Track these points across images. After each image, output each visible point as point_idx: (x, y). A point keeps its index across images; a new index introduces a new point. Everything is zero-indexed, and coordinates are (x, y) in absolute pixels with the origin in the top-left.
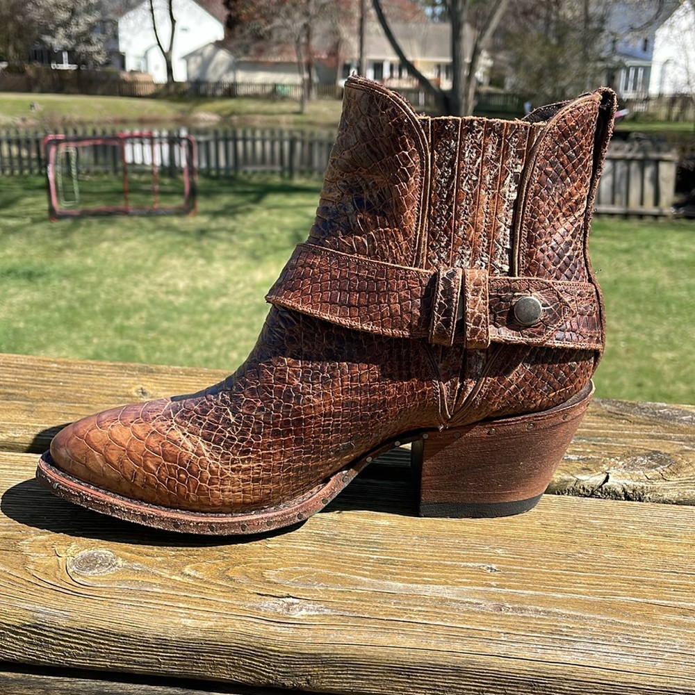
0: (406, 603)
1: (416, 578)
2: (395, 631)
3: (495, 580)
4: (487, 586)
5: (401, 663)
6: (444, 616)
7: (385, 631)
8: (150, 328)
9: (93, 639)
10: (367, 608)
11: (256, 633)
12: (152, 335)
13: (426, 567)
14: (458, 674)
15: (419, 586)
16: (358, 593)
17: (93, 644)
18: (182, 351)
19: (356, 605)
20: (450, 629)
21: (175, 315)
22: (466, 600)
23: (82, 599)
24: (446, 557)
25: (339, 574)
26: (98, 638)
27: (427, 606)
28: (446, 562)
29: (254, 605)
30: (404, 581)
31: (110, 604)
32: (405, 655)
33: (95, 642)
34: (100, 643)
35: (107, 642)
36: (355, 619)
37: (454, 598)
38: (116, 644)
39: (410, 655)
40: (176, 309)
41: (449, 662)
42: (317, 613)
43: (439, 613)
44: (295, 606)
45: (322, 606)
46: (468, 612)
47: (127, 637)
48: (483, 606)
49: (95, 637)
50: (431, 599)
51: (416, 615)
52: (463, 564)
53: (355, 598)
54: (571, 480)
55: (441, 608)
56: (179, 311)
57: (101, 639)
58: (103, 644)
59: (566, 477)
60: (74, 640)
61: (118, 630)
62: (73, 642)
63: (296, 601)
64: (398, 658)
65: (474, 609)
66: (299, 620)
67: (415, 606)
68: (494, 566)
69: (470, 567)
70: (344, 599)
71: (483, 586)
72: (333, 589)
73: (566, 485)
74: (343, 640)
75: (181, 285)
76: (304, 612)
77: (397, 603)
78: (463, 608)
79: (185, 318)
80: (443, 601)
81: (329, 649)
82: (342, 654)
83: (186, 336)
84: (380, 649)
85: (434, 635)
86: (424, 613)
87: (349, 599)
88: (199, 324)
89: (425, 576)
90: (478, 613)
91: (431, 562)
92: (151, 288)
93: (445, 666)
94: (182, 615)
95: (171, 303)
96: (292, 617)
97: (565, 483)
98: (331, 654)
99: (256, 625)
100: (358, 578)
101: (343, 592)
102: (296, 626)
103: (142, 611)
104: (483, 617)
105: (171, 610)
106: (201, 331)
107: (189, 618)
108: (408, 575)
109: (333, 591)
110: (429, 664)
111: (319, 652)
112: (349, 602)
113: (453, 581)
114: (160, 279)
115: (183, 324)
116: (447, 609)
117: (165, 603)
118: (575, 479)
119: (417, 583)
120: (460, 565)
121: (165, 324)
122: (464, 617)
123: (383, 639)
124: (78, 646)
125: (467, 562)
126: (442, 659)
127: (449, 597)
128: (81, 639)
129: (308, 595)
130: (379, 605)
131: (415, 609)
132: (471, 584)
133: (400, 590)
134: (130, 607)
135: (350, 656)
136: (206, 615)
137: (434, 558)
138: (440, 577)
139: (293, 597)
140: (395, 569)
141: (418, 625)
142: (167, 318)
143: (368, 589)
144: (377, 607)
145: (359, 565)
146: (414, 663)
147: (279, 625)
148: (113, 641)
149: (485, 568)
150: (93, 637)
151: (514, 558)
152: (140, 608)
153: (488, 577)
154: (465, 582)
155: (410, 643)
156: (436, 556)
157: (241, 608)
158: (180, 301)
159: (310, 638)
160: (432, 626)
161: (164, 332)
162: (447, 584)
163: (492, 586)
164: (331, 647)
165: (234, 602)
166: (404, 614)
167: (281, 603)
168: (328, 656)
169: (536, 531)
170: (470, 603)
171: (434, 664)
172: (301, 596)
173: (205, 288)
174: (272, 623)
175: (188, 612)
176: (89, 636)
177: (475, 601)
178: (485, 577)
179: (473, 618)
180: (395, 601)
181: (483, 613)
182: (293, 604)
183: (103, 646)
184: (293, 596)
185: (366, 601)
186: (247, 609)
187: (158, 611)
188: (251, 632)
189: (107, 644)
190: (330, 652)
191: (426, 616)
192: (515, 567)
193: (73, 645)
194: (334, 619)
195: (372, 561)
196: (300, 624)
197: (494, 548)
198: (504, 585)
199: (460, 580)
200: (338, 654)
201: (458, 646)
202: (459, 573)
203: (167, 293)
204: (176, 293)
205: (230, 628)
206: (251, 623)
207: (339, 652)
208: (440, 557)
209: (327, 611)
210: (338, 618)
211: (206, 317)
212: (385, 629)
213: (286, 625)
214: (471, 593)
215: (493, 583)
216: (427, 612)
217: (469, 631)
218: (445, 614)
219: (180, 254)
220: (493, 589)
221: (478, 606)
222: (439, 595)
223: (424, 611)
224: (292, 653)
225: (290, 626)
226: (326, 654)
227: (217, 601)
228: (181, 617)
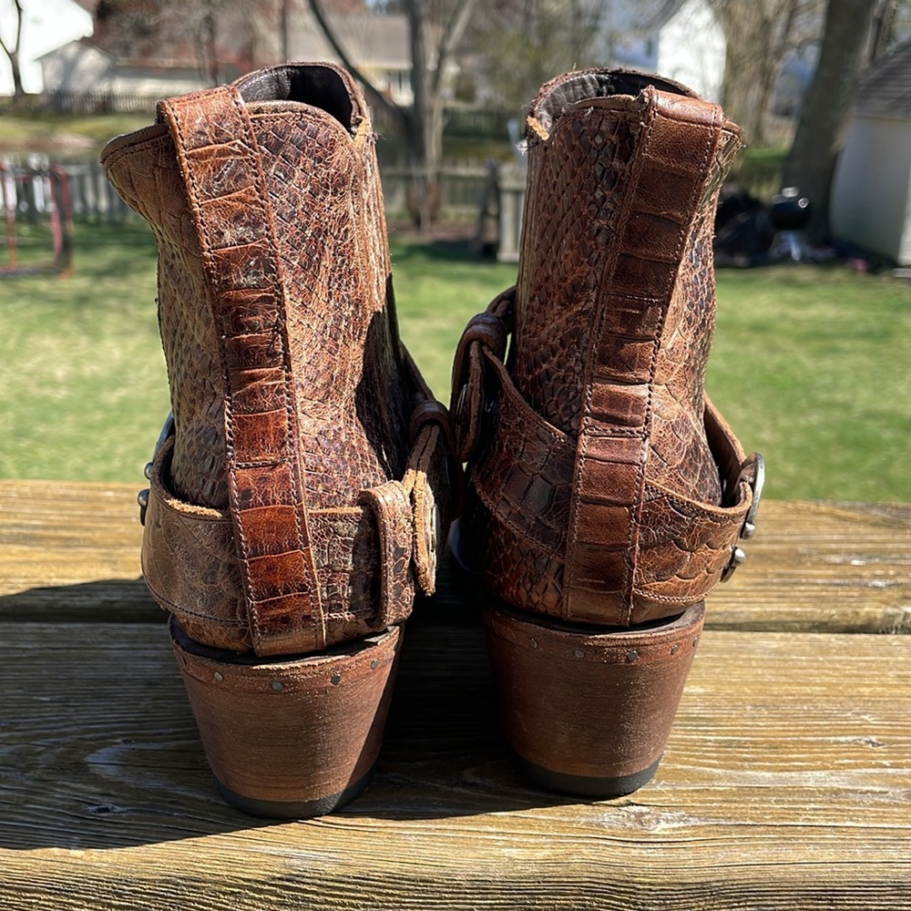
0: (791, 799)
1: (781, 764)
2: (801, 841)
3: (885, 758)
4: (880, 767)
5: (822, 884)
6: (851, 813)
7: (787, 842)
8: (20, 434)
9: (377, 890)
10: (744, 811)
11: (614, 860)
12: (23, 444)
13: (787, 747)
14: (899, 892)
15: (793, 774)
16: (719, 791)
17: (376, 897)
18: (70, 464)
19: (726, 808)
20: (868, 830)
21: (55, 415)
22: (865, 788)
23: (344, 832)
24: (804, 731)
25: (679, 767)
26: (385, 888)
27: (820, 802)
28: (809, 739)
29: (591, 820)
30: (769, 769)
31: (390, 836)
32: (827, 872)
33: (379, 894)
34: (387, 894)
35: (397, 892)
36: (738, 829)
37: (848, 787)
38: (411, 894)
39: (833, 871)
40: (55, 407)
41: (887, 877)
42: (682, 824)
43: (842, 811)
44: (647, 817)
45: (683, 813)
46: (877, 804)
47: (428, 882)
48: (890, 794)
49: (380, 887)
50: (819, 791)
51: (813, 815)
52: (832, 739)
53: (720, 798)
54: (898, 615)
55: (840, 803)
56: (61, 409)
57: (389, 888)
58: (392, 895)
59: (890, 610)
60: (347, 894)
61: (415, 872)
62: (346, 897)
63: (644, 809)
64: (817, 877)
65: (882, 800)
66: (664, 836)
67: (805, 802)
68: (874, 739)
69: (842, 743)
70: (706, 802)
71: (874, 767)
72: (684, 788)
73: (893, 621)
74: (738, 859)
75: (60, 372)
76: (663, 825)
77: (779, 801)
78: (867, 800)
79: (70, 419)
80: (837, 792)
81: (721, 874)
82: (740, 880)
83: (74, 443)
84: (792, 868)
85: (854, 842)
86: (822, 812)
87: (713, 802)
88: (90, 427)
89: (793, 760)
90: (889, 805)
91: (789, 739)
92: (17, 378)
93: (882, 882)
94: (499, 844)
95: (46, 399)
96: (652, 832)
97: (891, 619)
98: (724, 881)
99: (610, 849)
100: (708, 769)
101: (698, 791)
102: (665, 845)
103: (440, 842)
104: (901, 810)
105: (480, 837)
106: (94, 436)
107: (512, 847)
108: (769, 760)
109: (687, 791)
110: (861, 882)
111: (708, 879)
112: (715, 804)
113: (832, 764)
114: (29, 366)
115: (67, 427)
116: (848, 804)
117: (466, 828)
118: (903, 613)
119: (788, 771)
120: (830, 741)
121: (41, 429)
122: (877, 812)
123: (793, 855)
124: (353, 901)
125: (835, 736)
126: (878, 874)
127: (841, 787)
128: (359, 892)
129: (655, 799)
130: (757, 806)
131: (807, 807)
132: (857, 766)
133: (772, 783)
134: (419, 838)
135: (751, 881)
136: (532, 840)
137: (791, 734)
138: (812, 760)
139: (637, 805)
140: (747, 753)
141: (825, 829)
142: (44, 419)
143: (729, 784)
144: (756, 808)
145: (697, 751)
146: (840, 882)
147: (639, 846)
148: (408, 890)
149: (863, 743)
150: (377, 886)
151: (890, 725)
152: (434, 839)
153: (874, 755)
154: (848, 764)
155: (829, 855)
156: (790, 731)
157: (575, 825)
158: (61, 394)
159: (692, 861)
160: (844, 830)
161: (42, 440)
162: (826, 768)
163: (885, 767)
164: (723, 870)
165: (561, 819)
166: (798, 816)
167: (625, 814)
168: (720, 884)
169: (896, 686)
170: (872, 792)
171: (867, 882)
172: (646, 801)
173: (95, 376)
174: (629, 845)
175: (505, 838)
176: (371, 886)
177: (877, 789)
178: (870, 755)
179: (888, 813)
180: (775, 798)
181: (897, 805)
182: (642, 814)
183: (391, 899)
184: (636, 802)
185: (736, 802)
186: (584, 827)
187: (461, 840)
188: (607, 859)
189: (399, 896)
190: (724, 878)
191: (827, 815)
192: (899, 738)
193: (346, 901)
194: (710, 831)
195: (709, 744)
196: (668, 843)
197: (859, 714)
198: (901, 764)
199: (840, 762)
200: (734, 880)
201: (894, 855)
202: (834, 752)
203: (41, 385)
204: (54, 384)
205: (575, 857)
206: (600, 847)
207: (736, 877)
208: (796, 731)
209: (693, 821)
210: (715, 828)
211: (99, 416)
212: (785, 839)
213: (650, 846)
214: (865, 778)
215: (885, 762)
216: (825, 809)
217: (896, 831)
218: (849, 810)
219: (55, 331)
220: (890, 771)
221: (885, 795)
222: (827, 785)
223: (820, 809)
224: (669, 884)
225: (655, 846)
226: (718, 881)
227: (537, 819)
228: (499, 846)
